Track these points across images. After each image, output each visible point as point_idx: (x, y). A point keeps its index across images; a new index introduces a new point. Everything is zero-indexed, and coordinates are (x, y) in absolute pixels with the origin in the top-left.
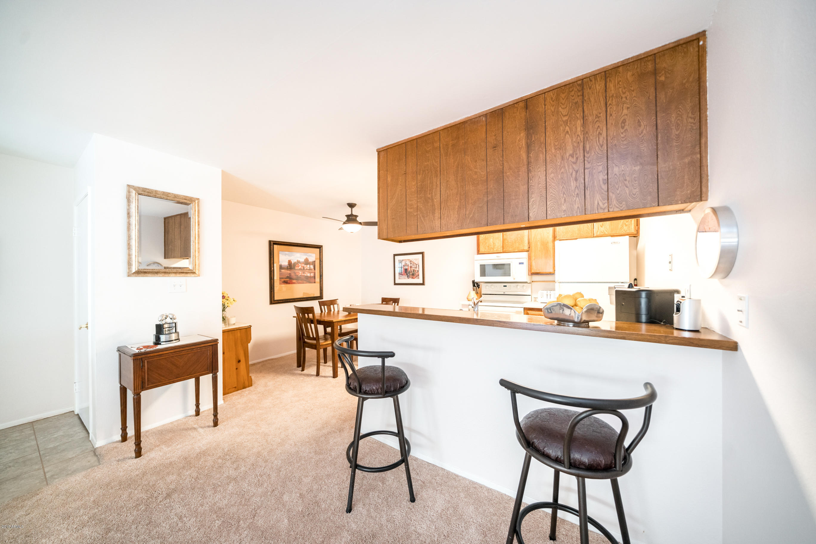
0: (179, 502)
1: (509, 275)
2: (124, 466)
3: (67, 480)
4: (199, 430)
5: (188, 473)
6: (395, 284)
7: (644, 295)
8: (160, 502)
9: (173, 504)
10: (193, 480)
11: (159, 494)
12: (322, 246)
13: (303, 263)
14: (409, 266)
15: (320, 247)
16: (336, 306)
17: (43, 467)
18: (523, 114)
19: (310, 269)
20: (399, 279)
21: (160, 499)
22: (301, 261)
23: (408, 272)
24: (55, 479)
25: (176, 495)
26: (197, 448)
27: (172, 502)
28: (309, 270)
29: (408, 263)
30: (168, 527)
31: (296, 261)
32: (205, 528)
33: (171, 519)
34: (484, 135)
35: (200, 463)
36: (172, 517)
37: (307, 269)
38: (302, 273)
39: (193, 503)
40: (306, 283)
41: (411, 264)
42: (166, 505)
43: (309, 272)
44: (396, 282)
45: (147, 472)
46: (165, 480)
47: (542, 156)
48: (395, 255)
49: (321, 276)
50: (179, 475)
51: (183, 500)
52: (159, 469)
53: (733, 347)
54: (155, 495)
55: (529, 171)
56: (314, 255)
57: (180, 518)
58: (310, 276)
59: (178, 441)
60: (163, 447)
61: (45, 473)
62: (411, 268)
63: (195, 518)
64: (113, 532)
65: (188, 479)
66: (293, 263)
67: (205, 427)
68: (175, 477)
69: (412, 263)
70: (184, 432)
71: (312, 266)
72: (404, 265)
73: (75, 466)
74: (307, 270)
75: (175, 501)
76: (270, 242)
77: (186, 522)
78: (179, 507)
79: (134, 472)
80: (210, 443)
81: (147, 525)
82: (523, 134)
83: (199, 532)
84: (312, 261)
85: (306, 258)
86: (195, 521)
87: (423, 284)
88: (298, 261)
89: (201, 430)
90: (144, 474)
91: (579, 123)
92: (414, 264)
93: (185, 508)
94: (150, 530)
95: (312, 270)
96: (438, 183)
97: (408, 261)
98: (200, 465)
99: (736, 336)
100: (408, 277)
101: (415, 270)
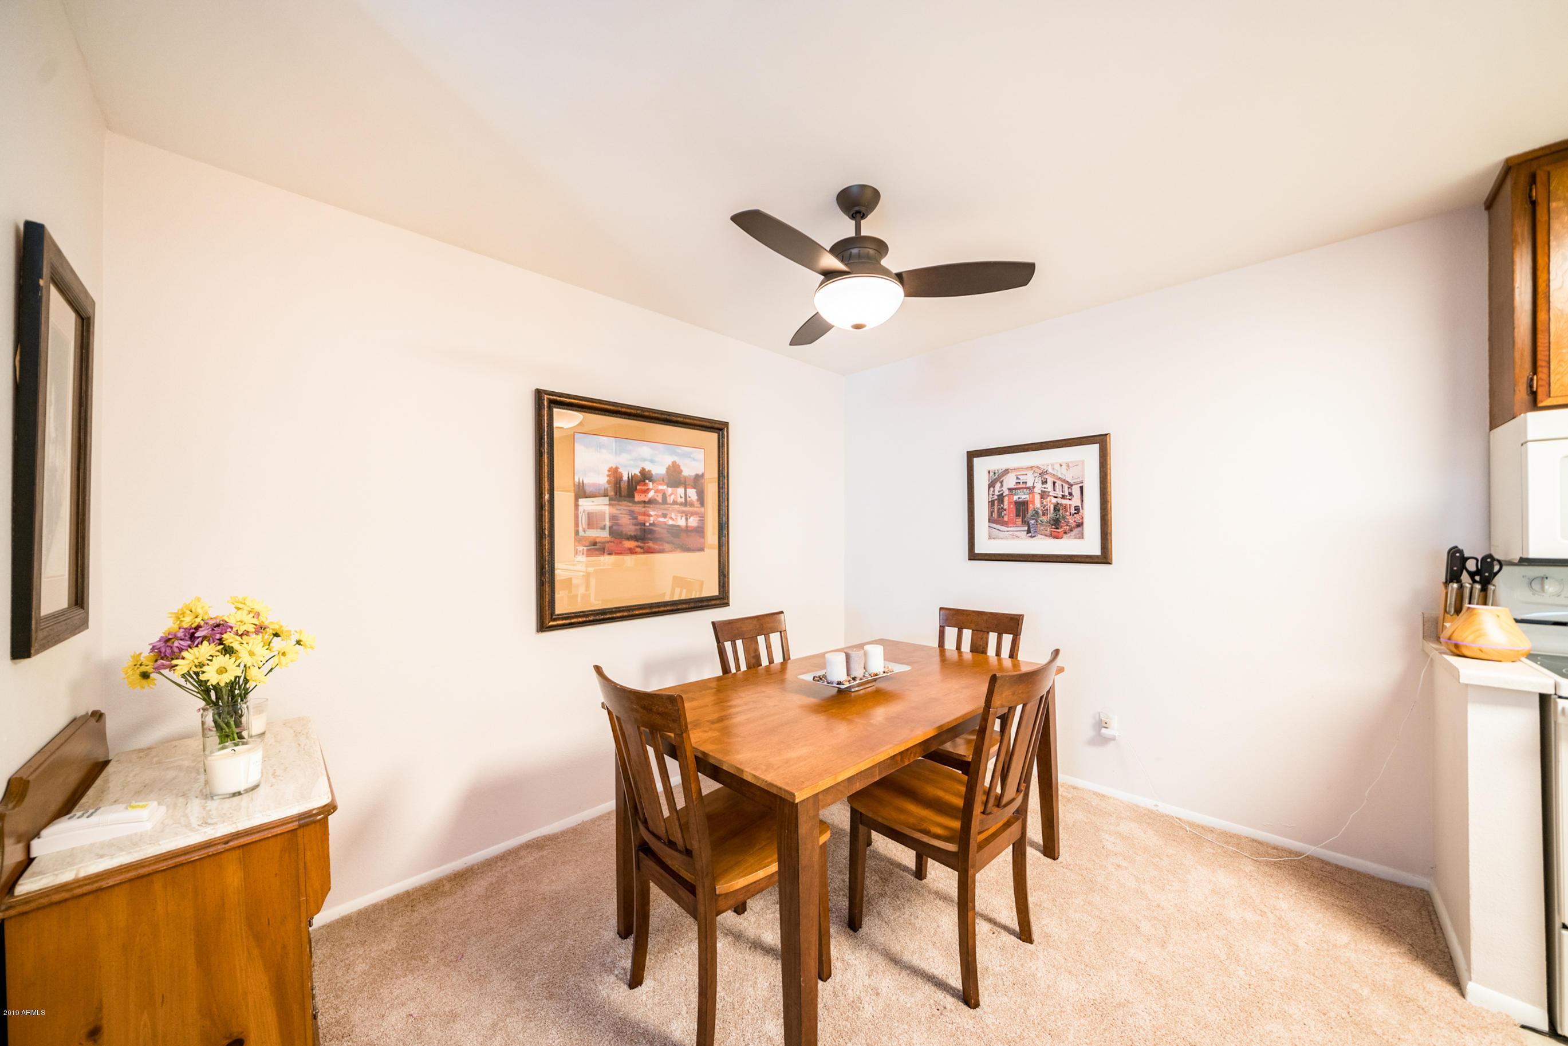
6: (973, 556)
12: (726, 424)
13: (662, 481)
14: (1038, 490)
15: (719, 428)
16: (775, 638)
19: (686, 503)
20: (990, 537)
22: (654, 472)
23: (1031, 512)
28: (681, 504)
29: (1030, 479)
31: (636, 471)
37: (675, 503)
38: (658, 516)
40: (671, 552)
41: (1044, 482)
43: (683, 512)
44: (977, 551)
48: (972, 455)
49: (723, 528)
56: (699, 454)
58: (687, 526)
62: (1042, 497)
66: (625, 478)
69: (1050, 480)
71: (694, 491)
72: (1010, 489)
74: (676, 506)
76: (539, 394)
84: (693, 474)
85: (674, 463)
87: (1104, 558)
88: (643, 472)
92: (1058, 483)
95: (692, 505)
97: (1030, 473)
100: (1029, 531)
101: (1065, 507)
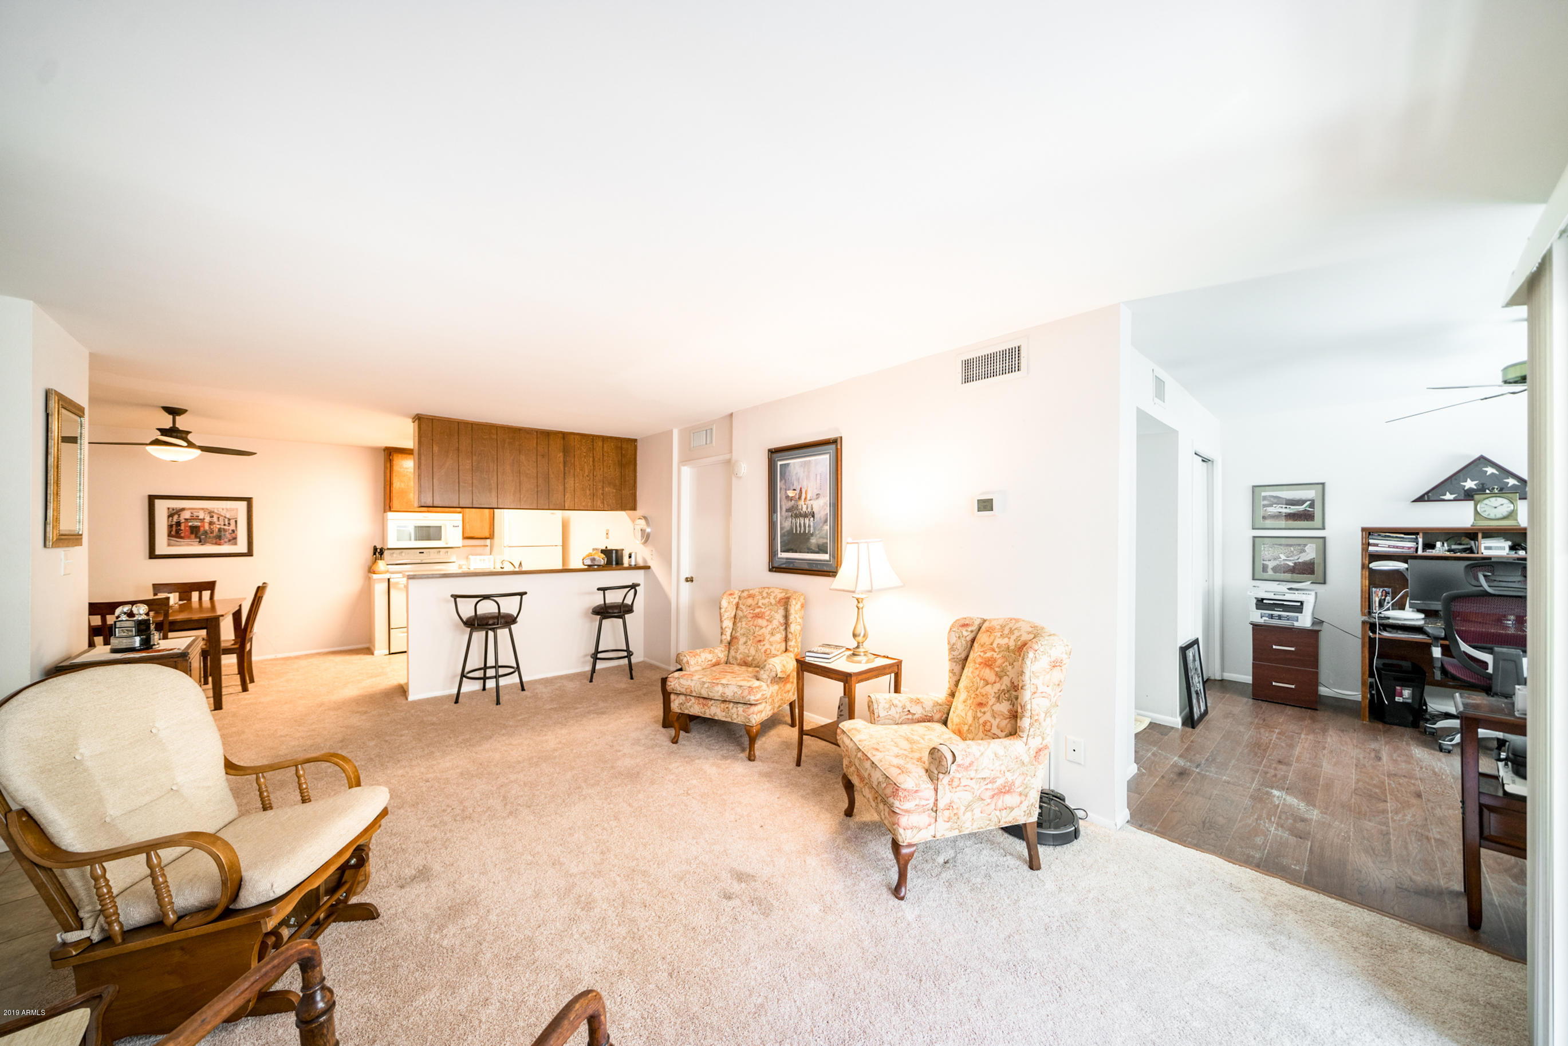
1: (440, 539)
6: (155, 556)
7: (614, 552)
14: (207, 521)
18: (562, 442)
20: (169, 545)
23: (200, 533)
29: (201, 515)
34: (535, 445)
41: (212, 517)
44: (157, 553)
47: (572, 471)
48: (153, 498)
53: (648, 568)
55: (564, 478)
69: (216, 516)
72: (186, 519)
82: (561, 454)
87: (251, 554)
91: (591, 459)
92: (221, 518)
96: (495, 468)
97: (201, 512)
99: (649, 564)
100: (199, 542)
101: (226, 530)
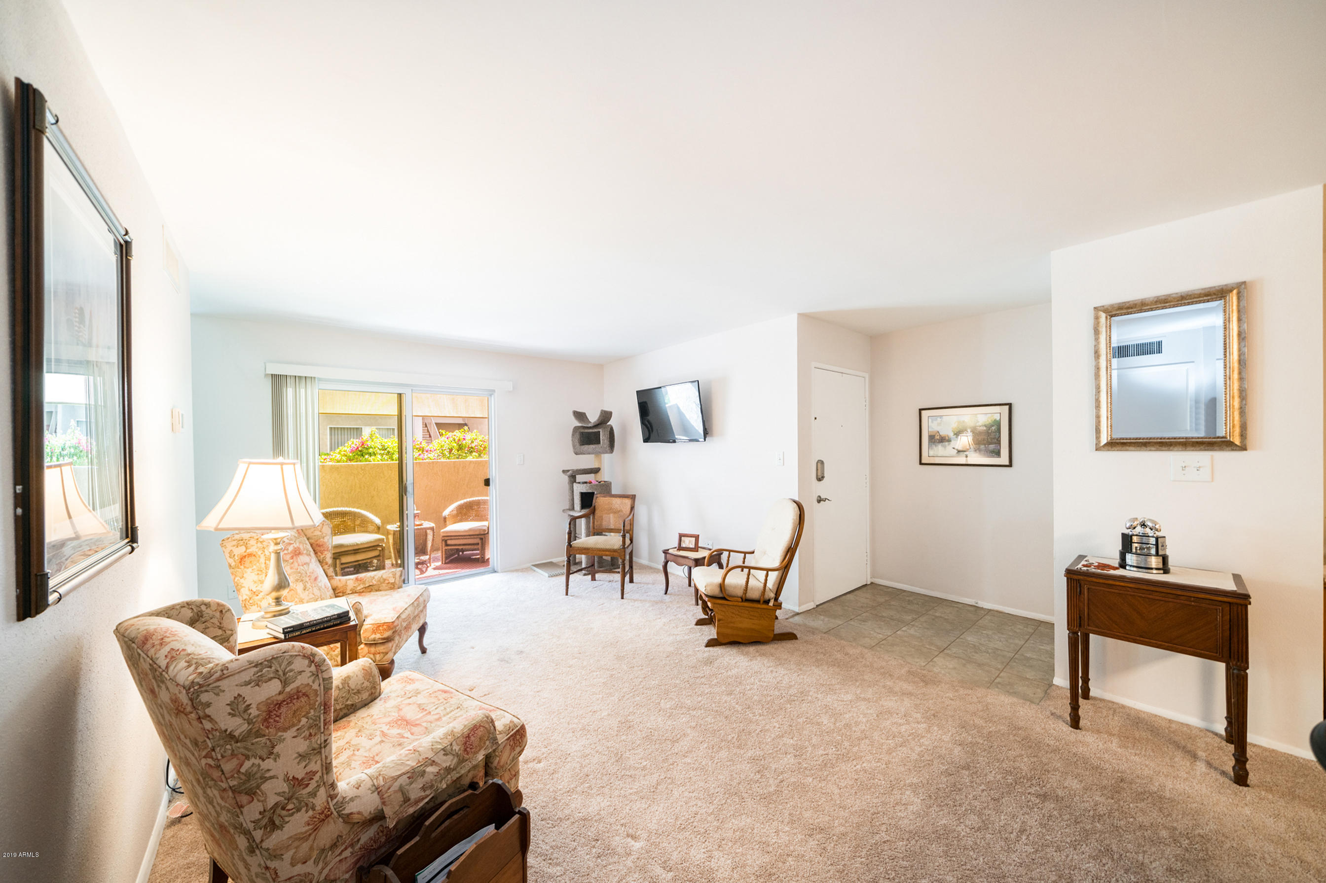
0: (1044, 816)
2: (1049, 724)
3: (999, 696)
4: (1198, 763)
5: (1097, 799)
8: (1029, 793)
9: (1036, 810)
10: (1091, 813)
11: (1040, 785)
17: (1002, 670)
21: (1032, 790)
24: (997, 687)
25: (1053, 806)
26: (1157, 784)
27: (1037, 807)
30: (1002, 823)
32: (1026, 874)
33: (1015, 821)
35: (1131, 805)
36: (1018, 820)
39: (1053, 834)
42: (1030, 803)
45: (1061, 752)
46: (1065, 778)
50: (1086, 789)
51: (1050, 818)
52: (1075, 760)
54: (1034, 782)
57: (1022, 831)
59: (1145, 751)
60: (1115, 740)
61: (998, 676)
63: (1033, 850)
64: (967, 773)
65: (1087, 805)
67: (1216, 769)
68: (1078, 786)
70: (1171, 746)
73: (1020, 689)
75: (1042, 809)
77: (1020, 842)
78: (1036, 821)
79: (1050, 739)
80: (1188, 797)
81: (992, 799)
83: (1016, 868)
86: (1029, 852)
89: (1201, 767)
90: (1056, 750)
93: (1040, 829)
94: (988, 806)
98: (1127, 807)
